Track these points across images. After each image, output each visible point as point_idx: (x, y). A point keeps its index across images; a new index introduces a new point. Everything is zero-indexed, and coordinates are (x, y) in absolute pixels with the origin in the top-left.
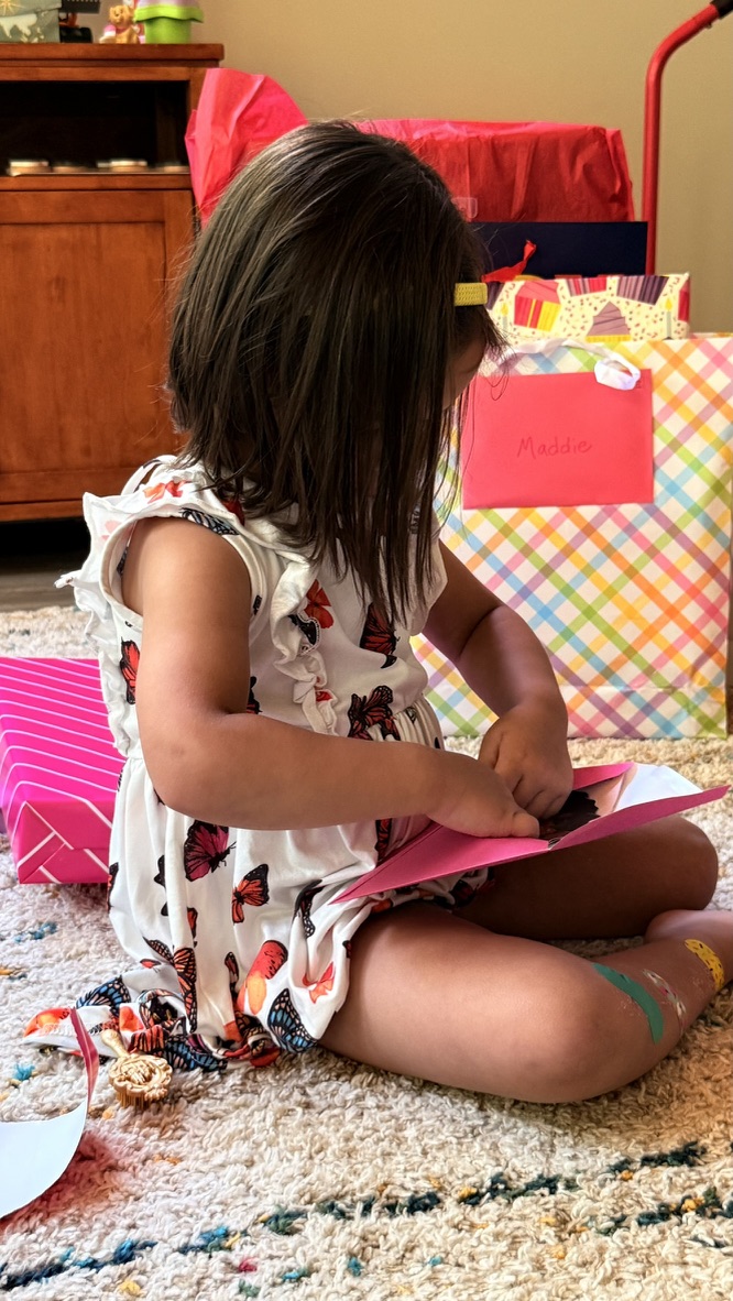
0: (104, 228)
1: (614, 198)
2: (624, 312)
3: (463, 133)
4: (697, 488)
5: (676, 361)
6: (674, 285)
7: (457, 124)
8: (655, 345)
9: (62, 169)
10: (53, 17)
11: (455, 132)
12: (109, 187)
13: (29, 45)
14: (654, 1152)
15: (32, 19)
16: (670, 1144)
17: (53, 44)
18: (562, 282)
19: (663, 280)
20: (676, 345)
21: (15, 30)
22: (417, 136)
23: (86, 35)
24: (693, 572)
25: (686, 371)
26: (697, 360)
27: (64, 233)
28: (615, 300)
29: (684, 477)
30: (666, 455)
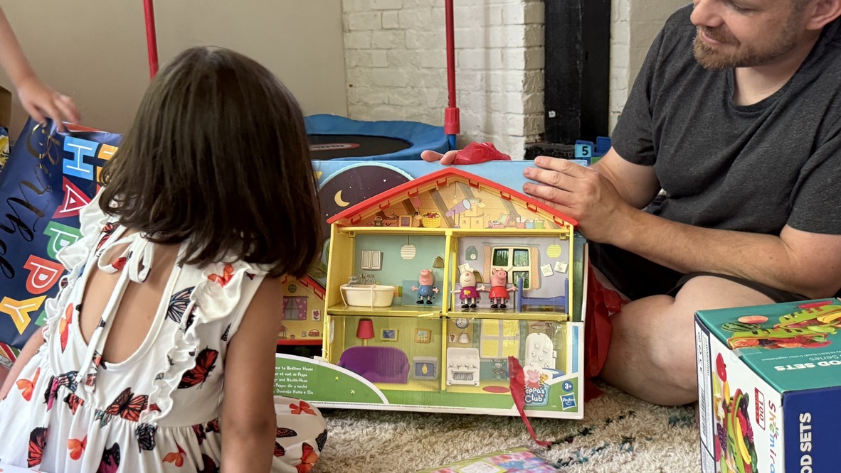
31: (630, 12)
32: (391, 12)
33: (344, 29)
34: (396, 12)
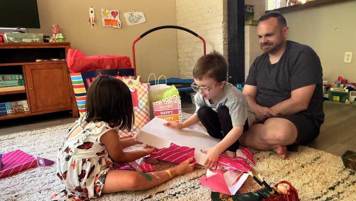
0: (52, 69)
1: (129, 65)
2: (132, 81)
3: (108, 57)
4: (144, 104)
5: (140, 87)
6: (138, 77)
7: (106, 56)
8: (137, 85)
9: (45, 61)
10: (42, 39)
11: (106, 57)
12: (53, 63)
13: (38, 43)
14: (146, 197)
15: (39, 39)
16: (148, 196)
17: (42, 43)
18: (123, 77)
19: (137, 77)
20: (139, 85)
21: (36, 41)
22: (101, 58)
23: (48, 41)
24: (145, 115)
25: (141, 89)
26: (142, 87)
27: (46, 70)
28: (131, 80)
29: (142, 103)
30: (139, 100)
31: (250, 52)
32: (190, 53)
33: (178, 57)
34: (191, 53)
